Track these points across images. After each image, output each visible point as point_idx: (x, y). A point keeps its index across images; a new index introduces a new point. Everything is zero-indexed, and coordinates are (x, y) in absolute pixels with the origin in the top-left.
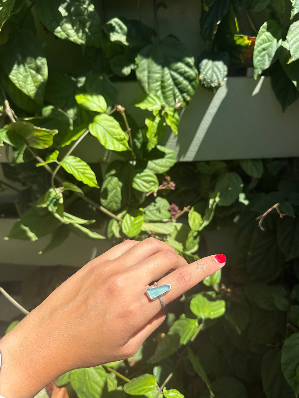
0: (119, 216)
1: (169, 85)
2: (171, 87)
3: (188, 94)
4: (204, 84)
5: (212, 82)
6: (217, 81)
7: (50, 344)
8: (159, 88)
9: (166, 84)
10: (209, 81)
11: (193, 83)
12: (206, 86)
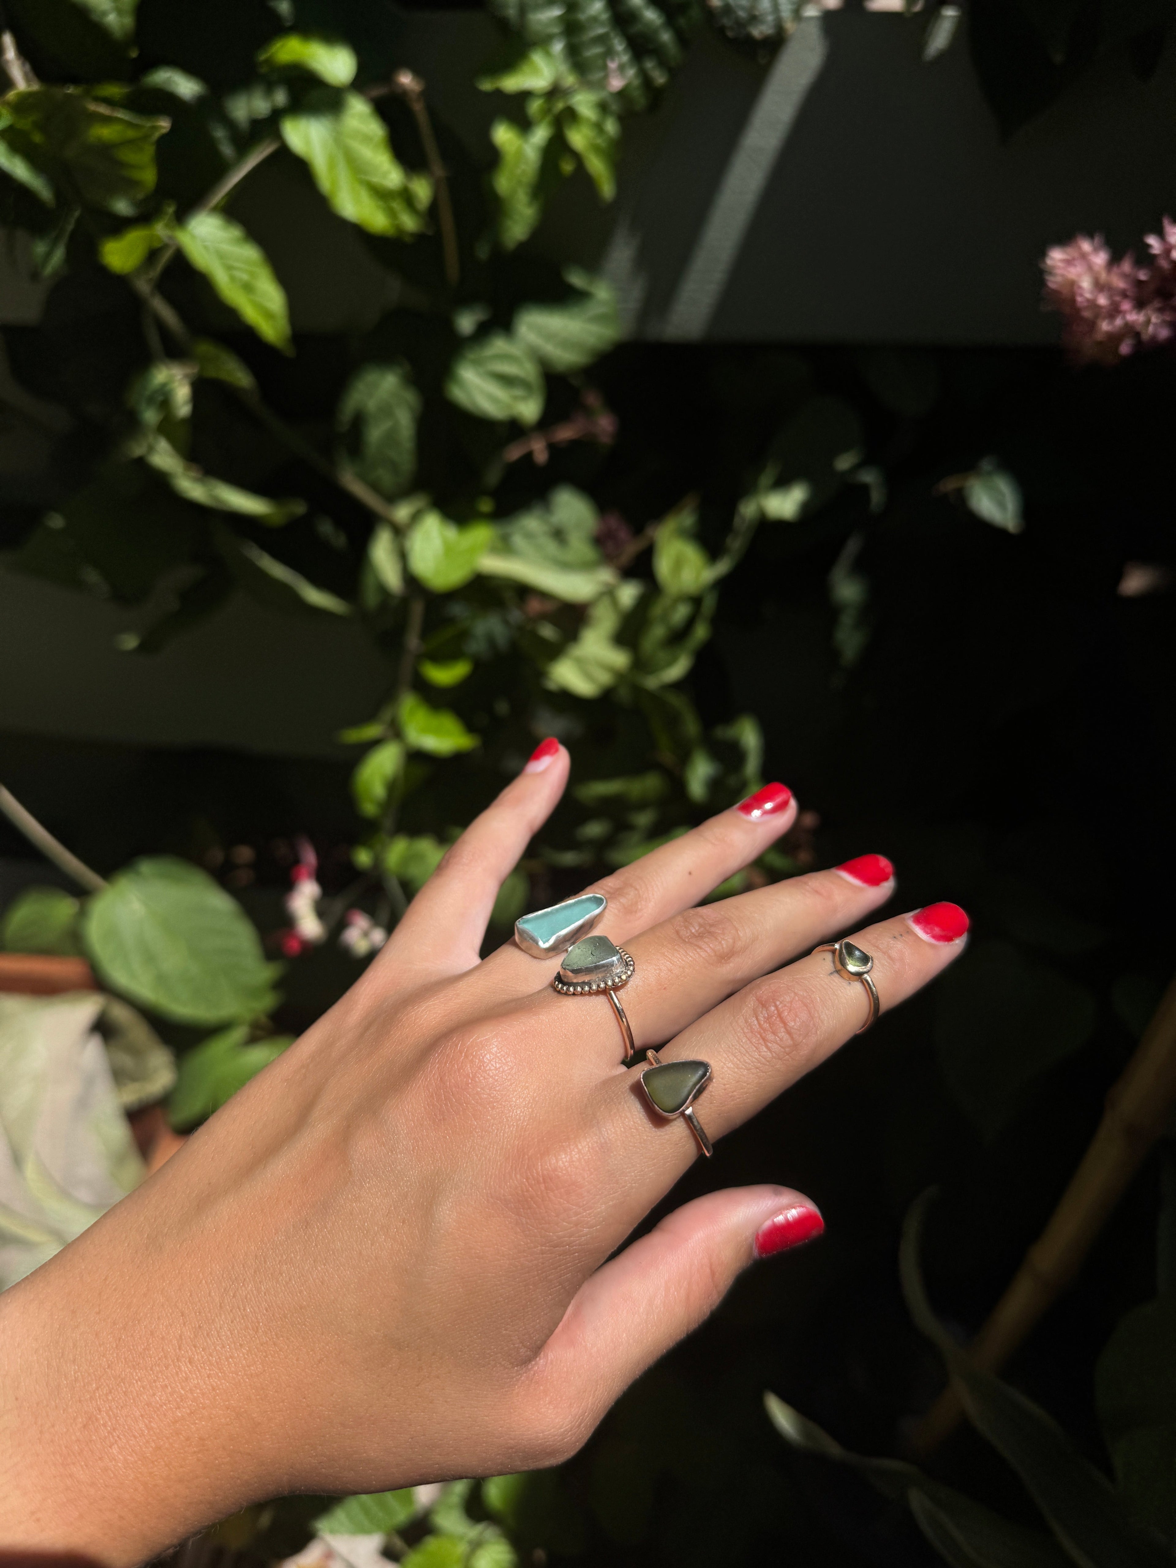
0: (402, 512)
1: (595, 19)
2: (601, 31)
3: (663, 63)
4: (722, 30)
5: (754, 19)
6: (770, 18)
7: (180, 1349)
8: (556, 30)
9: (582, 17)
10: (742, 14)
11: (682, 21)
12: (730, 34)
